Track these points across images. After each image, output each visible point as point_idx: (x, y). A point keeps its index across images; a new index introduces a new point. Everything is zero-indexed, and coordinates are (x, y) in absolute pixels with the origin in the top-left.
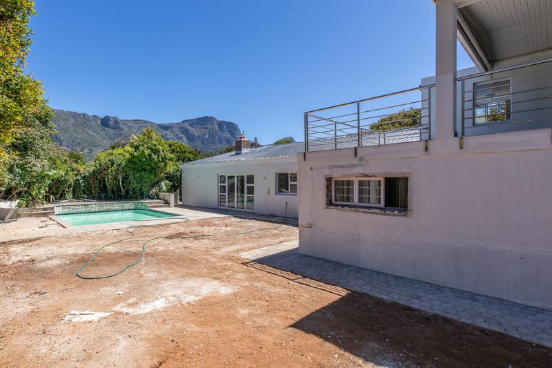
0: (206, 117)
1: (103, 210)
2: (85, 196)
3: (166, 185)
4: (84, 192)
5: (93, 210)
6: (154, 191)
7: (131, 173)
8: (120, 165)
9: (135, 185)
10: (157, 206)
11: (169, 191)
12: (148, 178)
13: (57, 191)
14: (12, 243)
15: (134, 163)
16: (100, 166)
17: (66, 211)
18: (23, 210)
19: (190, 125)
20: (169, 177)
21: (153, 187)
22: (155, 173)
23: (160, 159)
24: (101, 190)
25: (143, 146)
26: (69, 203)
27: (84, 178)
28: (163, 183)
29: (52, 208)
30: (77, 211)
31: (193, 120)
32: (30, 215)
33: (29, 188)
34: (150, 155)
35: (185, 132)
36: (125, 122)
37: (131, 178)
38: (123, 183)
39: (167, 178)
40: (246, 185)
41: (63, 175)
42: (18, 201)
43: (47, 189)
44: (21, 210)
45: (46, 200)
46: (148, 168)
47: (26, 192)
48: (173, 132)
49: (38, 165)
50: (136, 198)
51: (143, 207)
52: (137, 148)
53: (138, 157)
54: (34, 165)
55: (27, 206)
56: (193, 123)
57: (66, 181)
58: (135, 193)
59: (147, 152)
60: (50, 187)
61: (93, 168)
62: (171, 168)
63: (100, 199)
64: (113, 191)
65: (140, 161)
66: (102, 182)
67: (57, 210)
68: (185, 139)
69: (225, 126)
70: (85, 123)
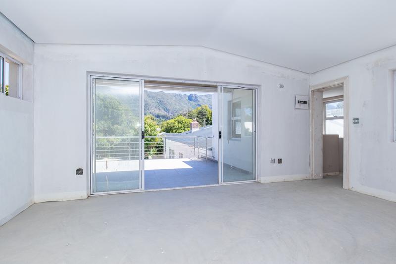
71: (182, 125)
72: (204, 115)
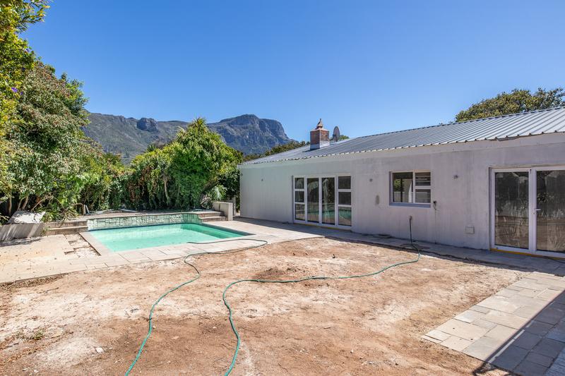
0: (246, 116)
1: (145, 224)
2: (124, 205)
3: (220, 192)
4: (123, 201)
5: (134, 224)
6: (206, 199)
7: (177, 176)
8: (164, 166)
9: (183, 191)
10: (212, 220)
11: (225, 199)
12: (199, 182)
13: (90, 200)
14: (20, 284)
15: (182, 163)
16: (141, 167)
17: (101, 225)
18: (49, 225)
19: (229, 125)
20: (224, 181)
21: (205, 194)
22: (207, 176)
23: (214, 157)
24: (142, 198)
25: (193, 140)
26: (105, 215)
27: (123, 182)
28: (217, 189)
29: (85, 223)
30: (114, 225)
31: (232, 119)
32: (58, 232)
33: (57, 196)
34: (201, 153)
35: (224, 132)
36: (161, 124)
37: (178, 182)
38: (168, 189)
39: (221, 182)
40: (337, 191)
41: (98, 179)
42: (44, 213)
43: (79, 197)
44: (47, 225)
45: (78, 211)
46: (199, 169)
47: (54, 201)
49: (65, 165)
50: (184, 209)
51: (193, 221)
52: (185, 143)
53: (187, 155)
54: (60, 164)
55: (54, 219)
56: (232, 122)
57: (101, 187)
58: (183, 201)
59: (198, 148)
60: (83, 194)
61: (133, 170)
62: (225, 170)
63: (140, 209)
64: (156, 199)
65: (190, 160)
66: (144, 187)
67: (90, 225)
68: (224, 140)
69: (266, 125)
70: (121, 126)
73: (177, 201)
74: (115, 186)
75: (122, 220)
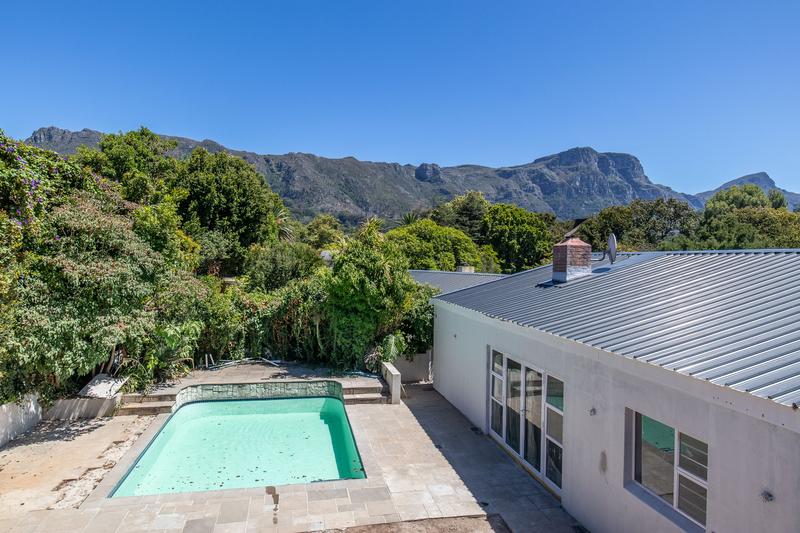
0: (577, 149)
1: (269, 395)
2: (268, 352)
3: (397, 344)
4: (265, 346)
6: (374, 354)
7: (333, 315)
9: (339, 340)
12: (363, 327)
16: (288, 298)
17: (207, 394)
19: (548, 166)
21: (373, 347)
23: (383, 290)
24: (292, 342)
27: (264, 320)
28: (391, 340)
31: (553, 157)
34: (362, 283)
35: (538, 178)
36: (447, 170)
37: (333, 325)
38: (321, 333)
40: (546, 404)
42: (126, 379)
46: (360, 307)
48: (518, 180)
56: (553, 162)
59: (355, 276)
68: (538, 191)
69: (611, 162)
70: (396, 177)
71: (431, 245)
72: (475, 218)
73: (334, 354)
74: (253, 325)
75: (236, 388)
